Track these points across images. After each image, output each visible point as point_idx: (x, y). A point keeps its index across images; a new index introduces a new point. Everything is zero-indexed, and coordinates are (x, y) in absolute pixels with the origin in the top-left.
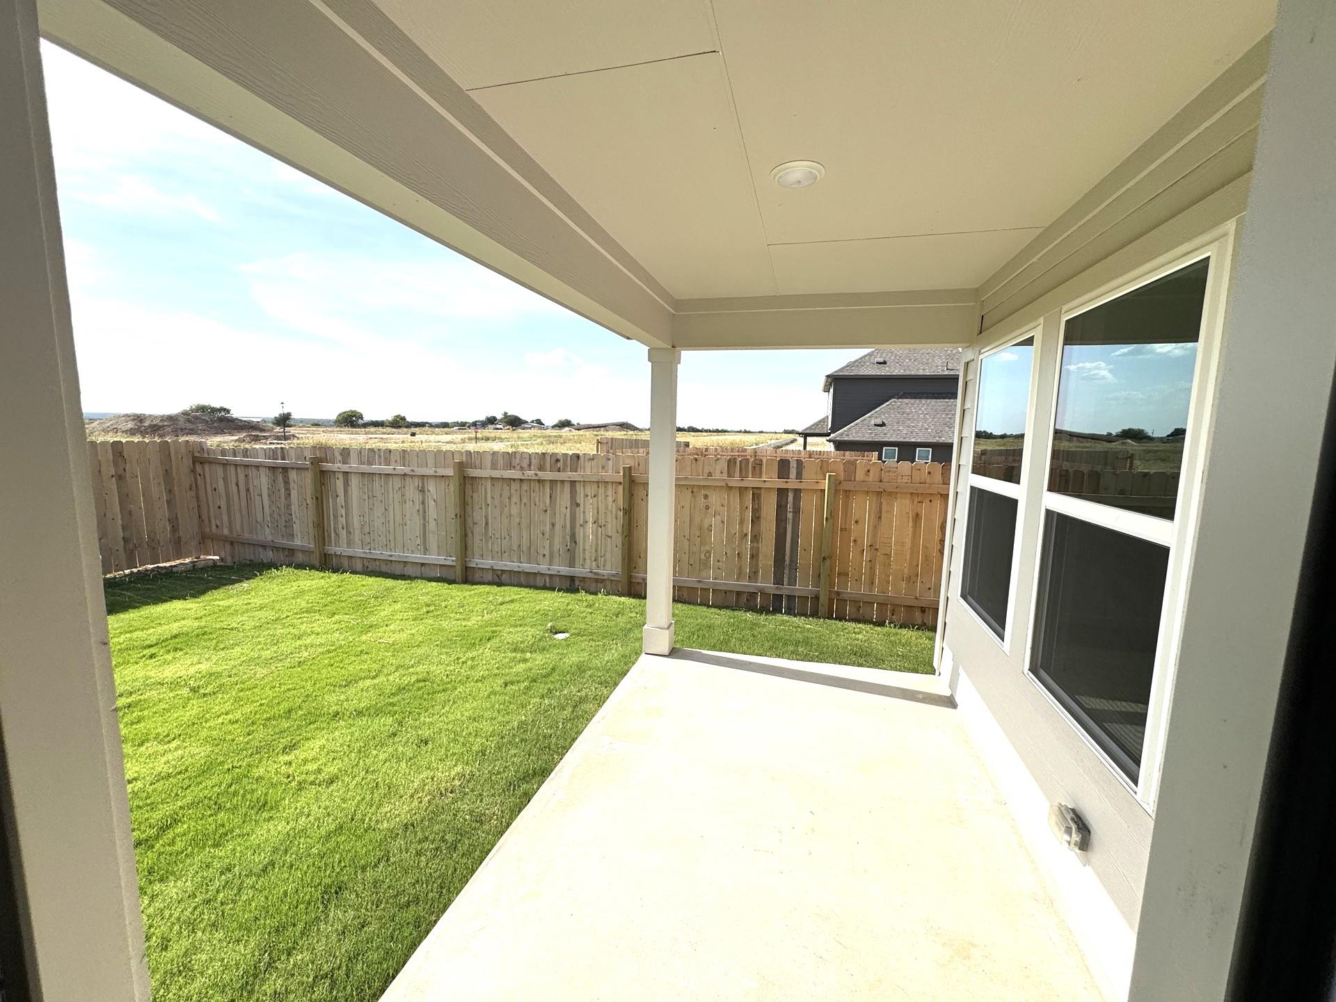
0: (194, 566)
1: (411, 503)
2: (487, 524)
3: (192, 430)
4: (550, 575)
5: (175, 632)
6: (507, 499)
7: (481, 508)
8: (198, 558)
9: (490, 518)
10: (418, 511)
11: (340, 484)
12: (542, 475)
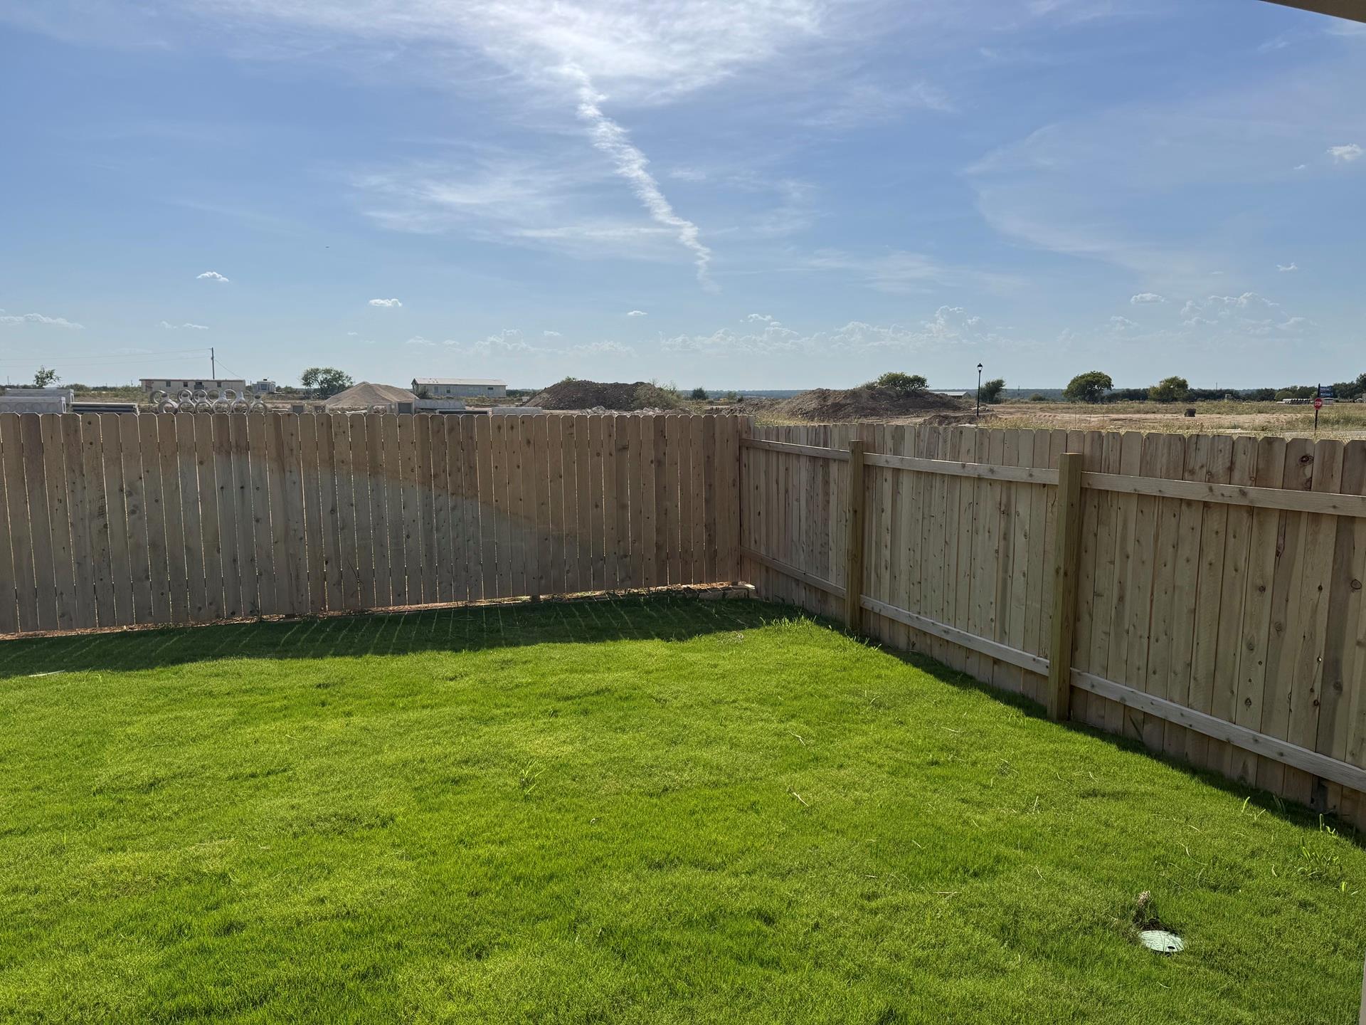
0: (724, 594)
1: (987, 534)
2: (1121, 599)
3: (874, 409)
4: (1259, 756)
5: (603, 685)
6: (1171, 549)
7: (1112, 562)
8: (735, 583)
9: (1129, 583)
10: (997, 551)
11: (887, 487)
12: (1259, 496)
